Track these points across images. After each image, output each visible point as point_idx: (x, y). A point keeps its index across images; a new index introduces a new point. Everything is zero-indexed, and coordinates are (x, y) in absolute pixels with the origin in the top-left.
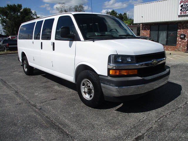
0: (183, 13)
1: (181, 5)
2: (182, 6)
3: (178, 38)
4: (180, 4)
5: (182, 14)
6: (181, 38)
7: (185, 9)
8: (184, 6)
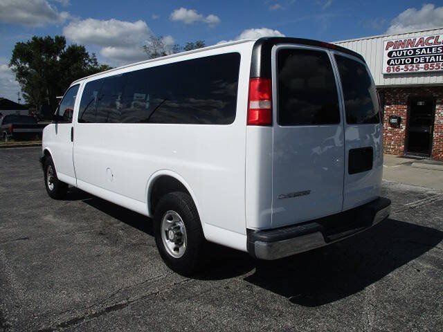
0: (392, 69)
1: (388, 51)
2: (390, 54)
3: (385, 124)
4: (387, 49)
5: (392, 72)
6: (392, 125)
7: (398, 59)
8: (394, 54)
